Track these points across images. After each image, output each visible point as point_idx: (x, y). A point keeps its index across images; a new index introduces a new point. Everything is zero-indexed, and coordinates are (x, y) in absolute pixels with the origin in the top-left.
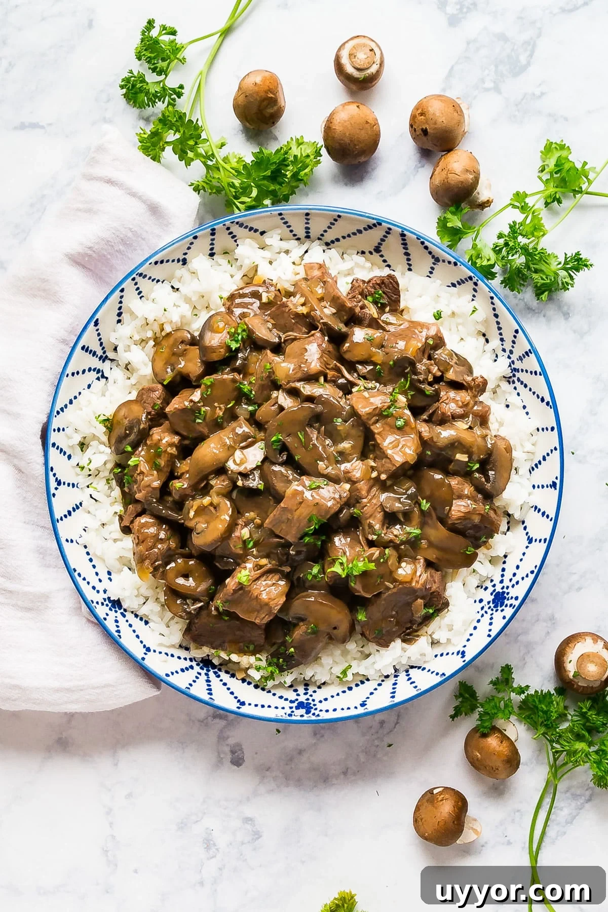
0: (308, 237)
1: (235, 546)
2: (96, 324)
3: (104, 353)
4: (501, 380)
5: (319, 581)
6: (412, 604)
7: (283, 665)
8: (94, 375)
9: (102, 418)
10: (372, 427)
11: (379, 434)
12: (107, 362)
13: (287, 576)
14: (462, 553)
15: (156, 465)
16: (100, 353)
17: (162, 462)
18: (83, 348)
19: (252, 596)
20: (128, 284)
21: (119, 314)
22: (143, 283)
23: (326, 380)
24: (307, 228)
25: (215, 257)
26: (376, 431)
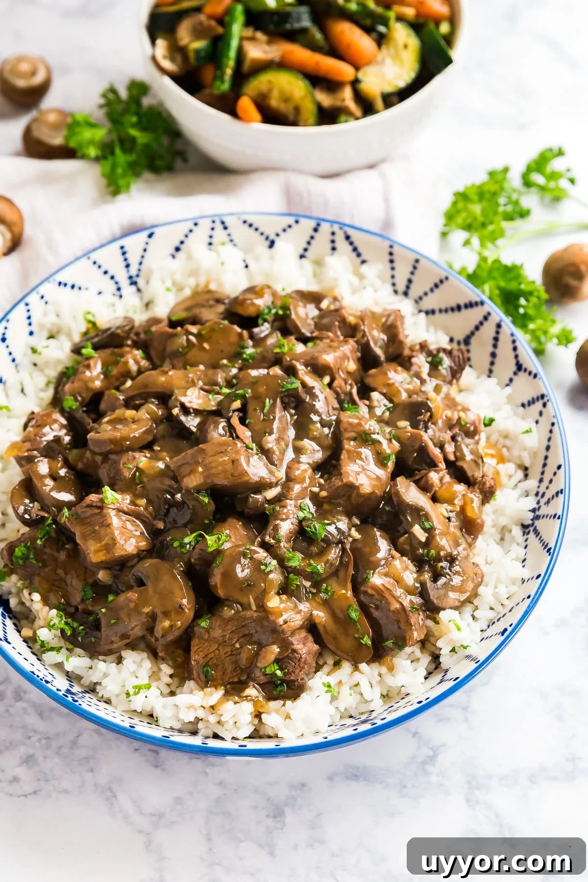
0: (406, 294)
1: (124, 464)
2: (150, 236)
3: (138, 276)
4: (516, 525)
5: (182, 553)
6: (264, 647)
7: (80, 633)
8: (112, 287)
9: (90, 317)
10: (345, 442)
11: (348, 451)
12: (134, 288)
13: (154, 534)
14: (355, 638)
15: (107, 369)
16: (133, 271)
17: (115, 371)
18: (122, 247)
19: (105, 522)
20: (206, 224)
21: (178, 249)
22: (220, 235)
23: (330, 385)
24: (410, 281)
25: (304, 259)
26: (347, 447)
